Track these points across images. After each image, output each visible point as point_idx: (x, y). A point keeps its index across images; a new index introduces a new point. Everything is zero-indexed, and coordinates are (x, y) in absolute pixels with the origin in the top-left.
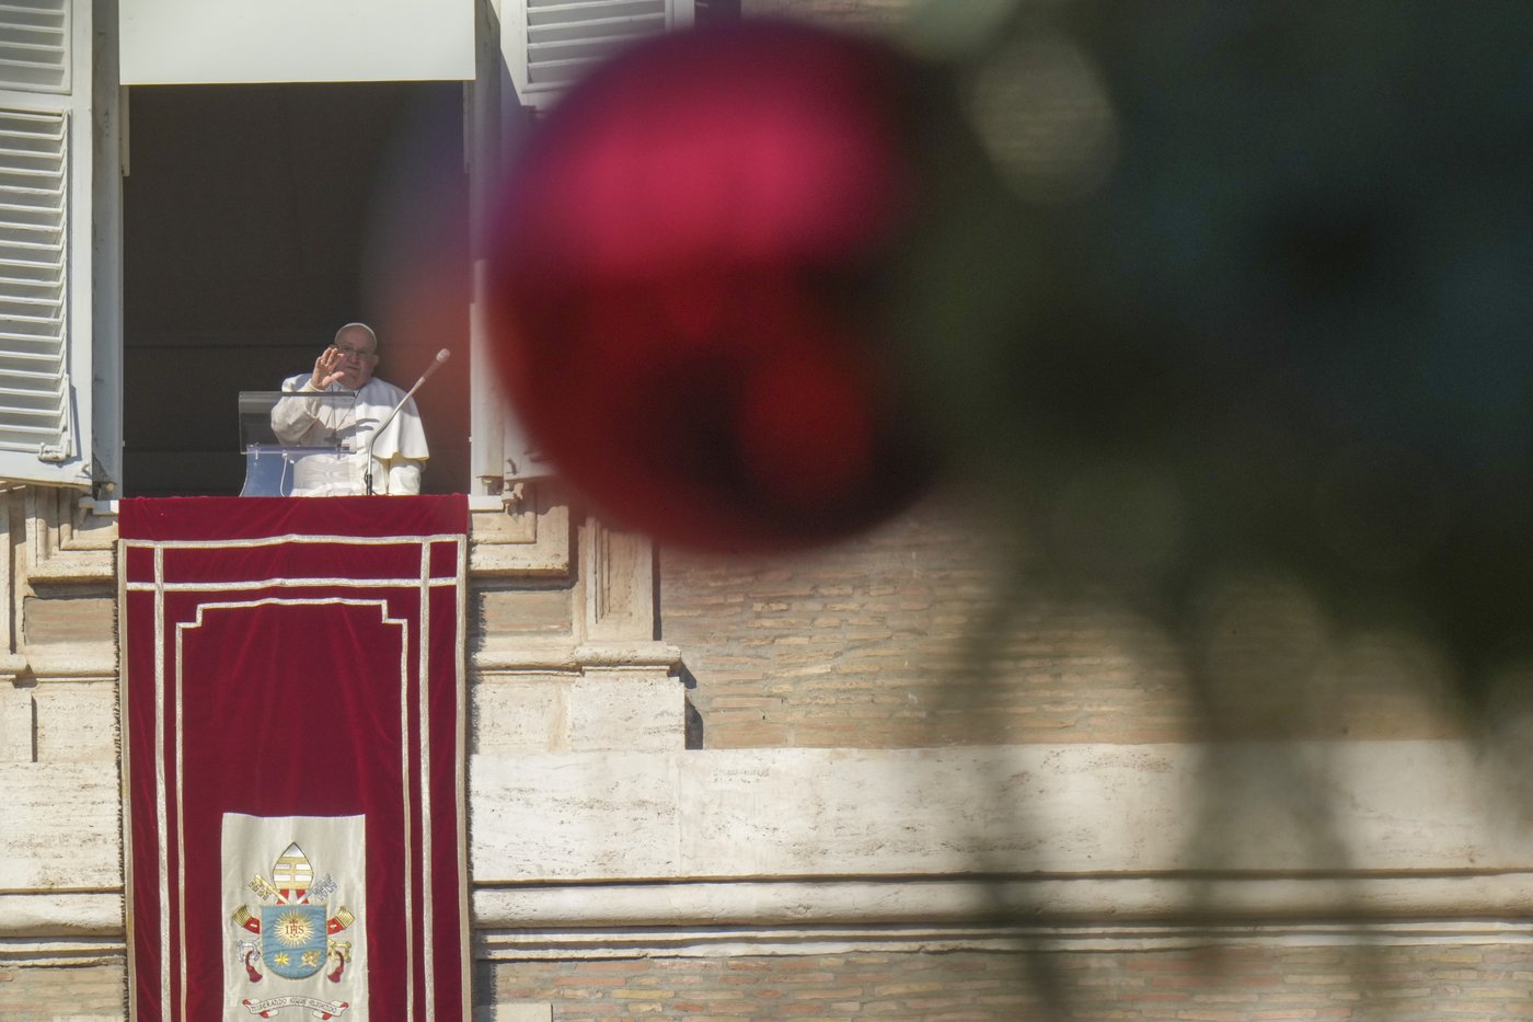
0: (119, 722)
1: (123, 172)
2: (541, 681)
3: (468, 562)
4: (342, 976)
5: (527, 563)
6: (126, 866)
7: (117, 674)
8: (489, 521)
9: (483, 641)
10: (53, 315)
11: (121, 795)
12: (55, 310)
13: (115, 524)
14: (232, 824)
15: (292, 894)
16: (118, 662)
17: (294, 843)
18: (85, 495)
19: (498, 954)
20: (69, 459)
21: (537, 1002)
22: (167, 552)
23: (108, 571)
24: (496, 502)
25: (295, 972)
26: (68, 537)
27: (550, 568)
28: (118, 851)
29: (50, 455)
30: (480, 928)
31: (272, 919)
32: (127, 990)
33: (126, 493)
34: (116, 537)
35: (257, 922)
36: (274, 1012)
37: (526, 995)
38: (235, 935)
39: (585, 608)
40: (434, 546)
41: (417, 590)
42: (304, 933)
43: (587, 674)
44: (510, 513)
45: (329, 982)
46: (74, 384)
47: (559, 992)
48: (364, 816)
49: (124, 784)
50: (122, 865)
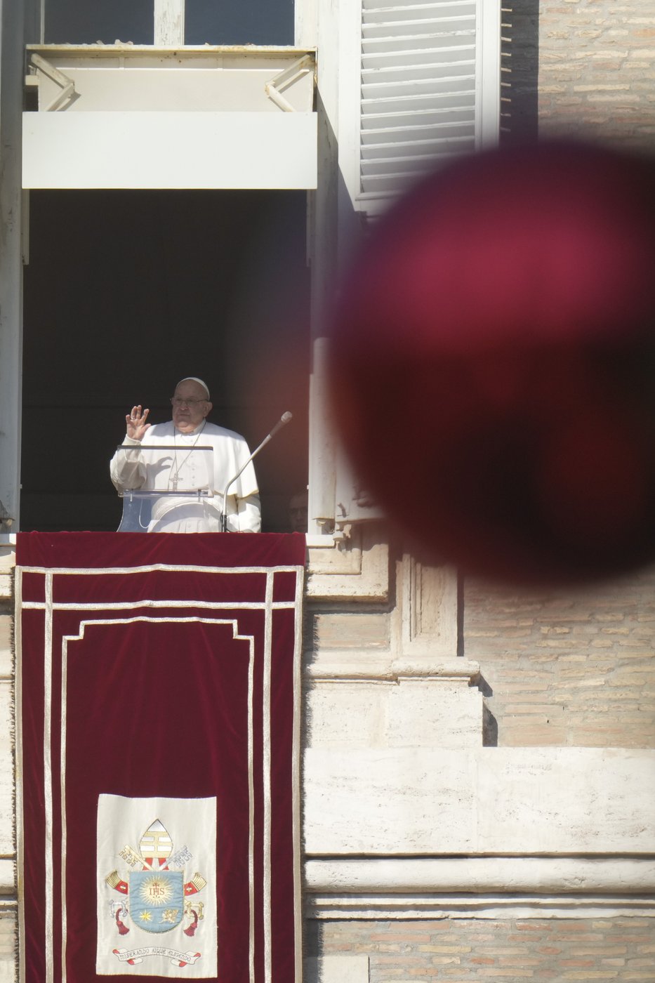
0: (14, 717)
1: (23, 261)
2: (364, 689)
3: (305, 589)
4: (196, 931)
5: (353, 590)
6: (18, 837)
7: (13, 677)
8: (322, 555)
9: (316, 655)
11: (15, 778)
13: (13, 554)
14: (107, 803)
15: (155, 862)
16: (14, 668)
17: (158, 820)
19: (325, 915)
21: (356, 955)
22: (55, 577)
23: (7, 593)
24: (329, 540)
25: (156, 927)
27: (372, 595)
28: (12, 824)
30: (310, 893)
31: (139, 882)
32: (18, 939)
33: (22, 528)
34: (14, 564)
35: (126, 885)
36: (139, 960)
37: (347, 949)
38: (107, 896)
39: (401, 629)
40: (277, 575)
41: (262, 612)
42: (165, 895)
43: (402, 683)
44: (340, 549)
45: (185, 935)
47: (375, 947)
48: (215, 798)
49: (17, 768)
50: (15, 836)
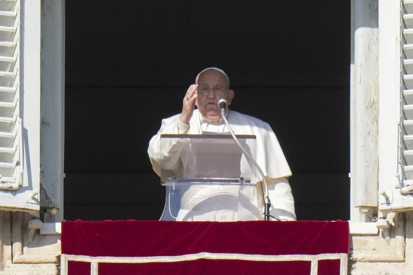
8: (366, 242)
10: (8, 69)
12: (10, 66)
13: (59, 242)
18: (34, 218)
20: (21, 189)
22: (101, 266)
24: (372, 227)
26: (20, 252)
29: (6, 186)
33: (66, 215)
34: (59, 252)
40: (321, 264)
44: (384, 237)
46: (25, 126)
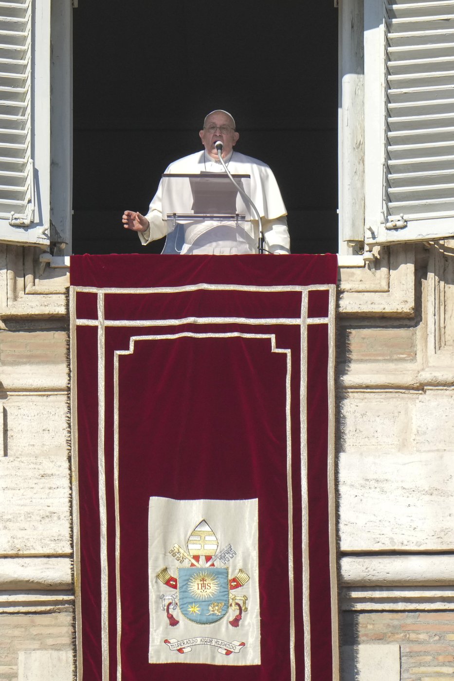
0: (70, 427)
1: (73, 4)
2: (392, 398)
3: (337, 306)
4: (240, 622)
5: (382, 307)
6: (75, 537)
7: (69, 389)
8: (353, 274)
9: (349, 367)
10: (20, 114)
11: (71, 483)
12: (21, 111)
13: (68, 274)
14: (156, 504)
15: (202, 560)
16: (70, 380)
17: (204, 520)
18: (45, 252)
19: (359, 606)
20: (32, 225)
21: (388, 643)
22: (107, 296)
23: (62, 310)
24: (359, 260)
25: (204, 619)
26: (31, 284)
27: (400, 311)
28: (69, 525)
29: (18, 222)
30: (346, 587)
31: (187, 578)
32: (75, 632)
33: (74, 250)
34: (68, 284)
35: (175, 581)
36: (188, 649)
37: (380, 638)
38: (158, 590)
39: (426, 342)
40: (311, 293)
41: (298, 327)
42: (212, 588)
43: (428, 392)
44: (370, 269)
45: (230, 626)
46: (36, 167)
47: (406, 636)
48: (257, 499)
49: (73, 474)
50: (72, 537)
